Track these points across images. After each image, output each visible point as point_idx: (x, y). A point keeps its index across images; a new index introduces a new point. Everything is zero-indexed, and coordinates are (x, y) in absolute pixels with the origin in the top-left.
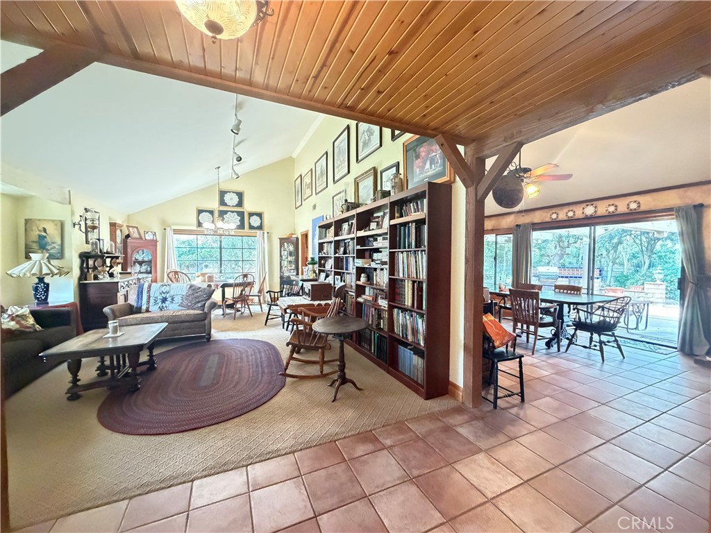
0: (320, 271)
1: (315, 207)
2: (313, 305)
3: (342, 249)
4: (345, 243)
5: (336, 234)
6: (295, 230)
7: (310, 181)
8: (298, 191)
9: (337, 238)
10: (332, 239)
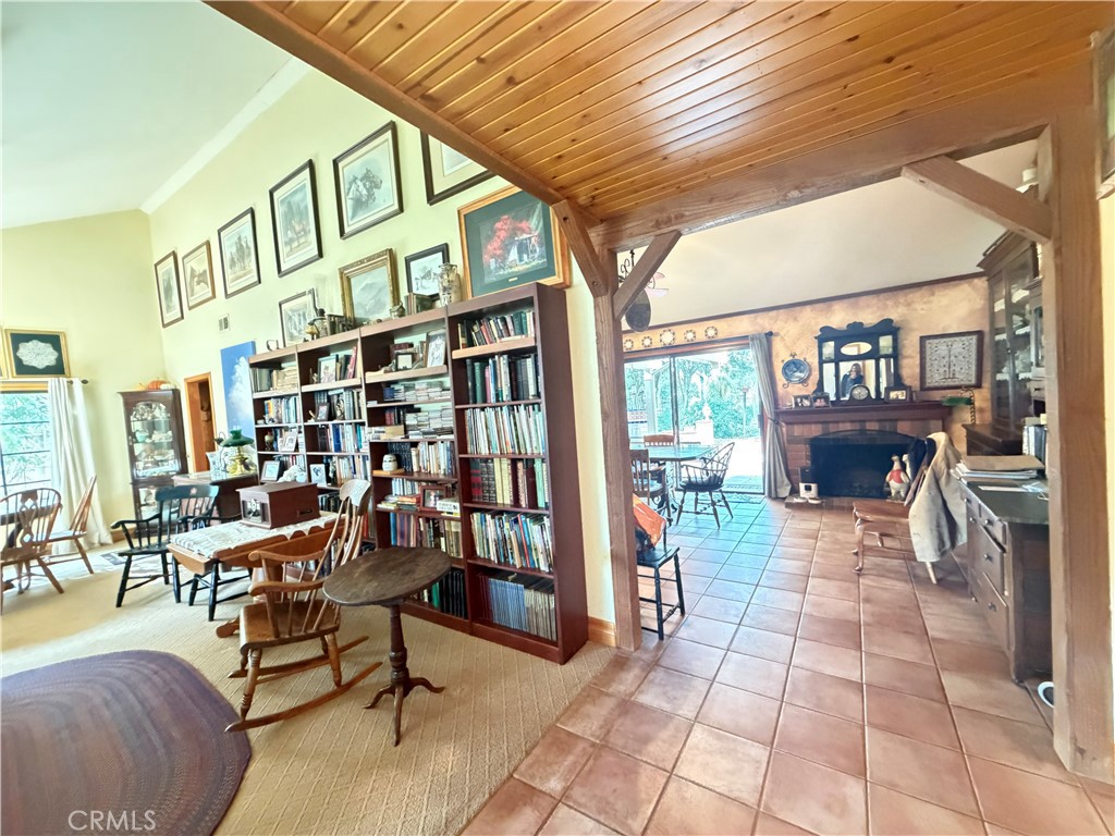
0: (262, 459)
1: (225, 323)
2: (283, 538)
3: (323, 410)
4: (329, 398)
5: (305, 380)
6: (164, 373)
7: (206, 267)
8: (168, 290)
9: (307, 388)
10: (296, 390)
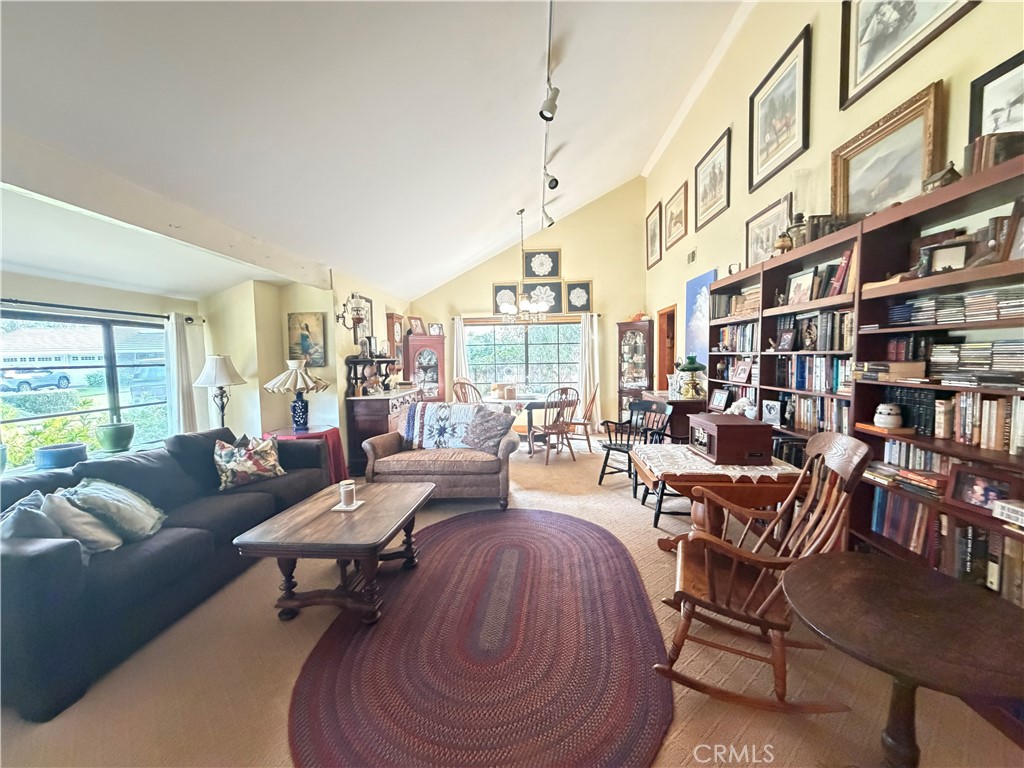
0: (713, 386)
1: (693, 257)
2: (727, 479)
3: (788, 337)
4: (797, 324)
5: (768, 302)
6: (645, 307)
7: (682, 207)
8: (654, 236)
9: (769, 312)
10: (757, 315)
